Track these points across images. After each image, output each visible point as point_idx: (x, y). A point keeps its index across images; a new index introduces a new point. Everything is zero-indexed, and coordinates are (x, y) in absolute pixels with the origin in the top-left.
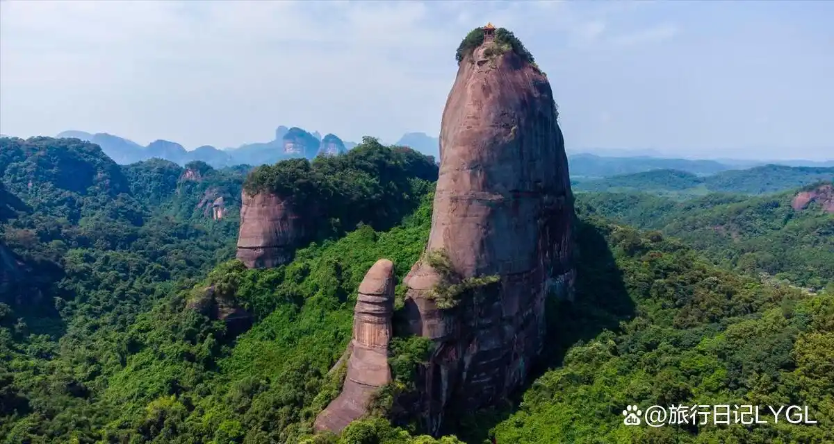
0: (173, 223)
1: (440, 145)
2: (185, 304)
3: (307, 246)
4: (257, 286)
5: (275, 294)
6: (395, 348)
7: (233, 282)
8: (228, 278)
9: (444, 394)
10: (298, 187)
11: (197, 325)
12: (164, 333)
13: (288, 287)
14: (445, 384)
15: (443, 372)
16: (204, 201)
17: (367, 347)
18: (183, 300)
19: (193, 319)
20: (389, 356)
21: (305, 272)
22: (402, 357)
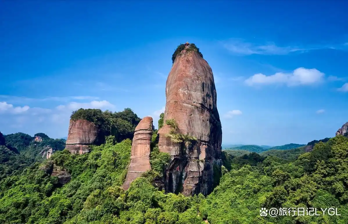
0: (27, 158)
1: (166, 91)
2: (38, 168)
3: (99, 145)
4: (75, 161)
5: (83, 166)
6: (153, 156)
7: (63, 158)
8: (61, 157)
9: (174, 188)
10: (96, 119)
11: (43, 177)
12: (26, 180)
13: (91, 161)
14: (174, 182)
15: (174, 177)
16: (42, 151)
17: (139, 157)
18: (37, 167)
19: (42, 174)
20: (150, 159)
21: (98, 156)
22: (156, 160)
